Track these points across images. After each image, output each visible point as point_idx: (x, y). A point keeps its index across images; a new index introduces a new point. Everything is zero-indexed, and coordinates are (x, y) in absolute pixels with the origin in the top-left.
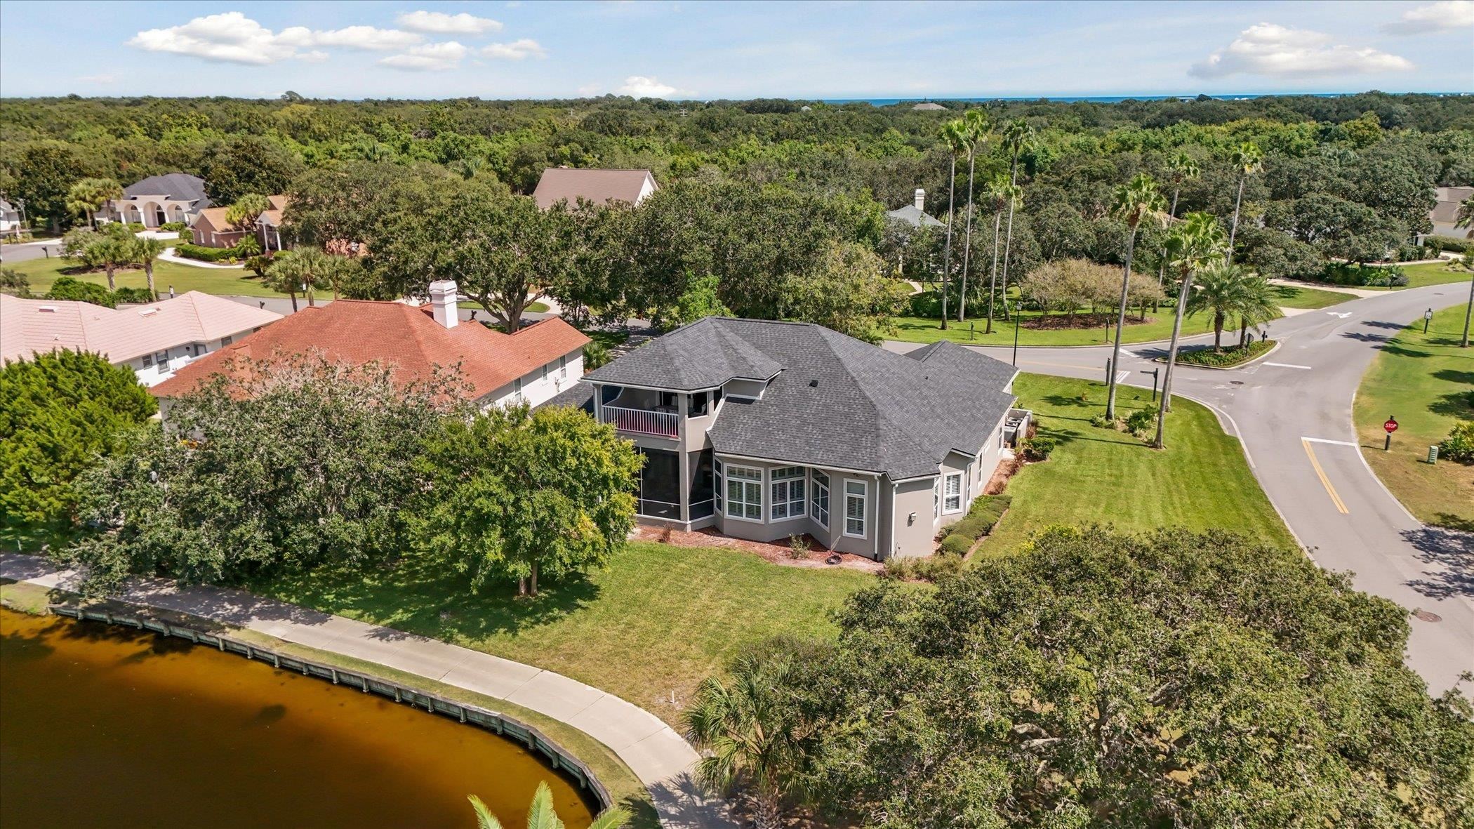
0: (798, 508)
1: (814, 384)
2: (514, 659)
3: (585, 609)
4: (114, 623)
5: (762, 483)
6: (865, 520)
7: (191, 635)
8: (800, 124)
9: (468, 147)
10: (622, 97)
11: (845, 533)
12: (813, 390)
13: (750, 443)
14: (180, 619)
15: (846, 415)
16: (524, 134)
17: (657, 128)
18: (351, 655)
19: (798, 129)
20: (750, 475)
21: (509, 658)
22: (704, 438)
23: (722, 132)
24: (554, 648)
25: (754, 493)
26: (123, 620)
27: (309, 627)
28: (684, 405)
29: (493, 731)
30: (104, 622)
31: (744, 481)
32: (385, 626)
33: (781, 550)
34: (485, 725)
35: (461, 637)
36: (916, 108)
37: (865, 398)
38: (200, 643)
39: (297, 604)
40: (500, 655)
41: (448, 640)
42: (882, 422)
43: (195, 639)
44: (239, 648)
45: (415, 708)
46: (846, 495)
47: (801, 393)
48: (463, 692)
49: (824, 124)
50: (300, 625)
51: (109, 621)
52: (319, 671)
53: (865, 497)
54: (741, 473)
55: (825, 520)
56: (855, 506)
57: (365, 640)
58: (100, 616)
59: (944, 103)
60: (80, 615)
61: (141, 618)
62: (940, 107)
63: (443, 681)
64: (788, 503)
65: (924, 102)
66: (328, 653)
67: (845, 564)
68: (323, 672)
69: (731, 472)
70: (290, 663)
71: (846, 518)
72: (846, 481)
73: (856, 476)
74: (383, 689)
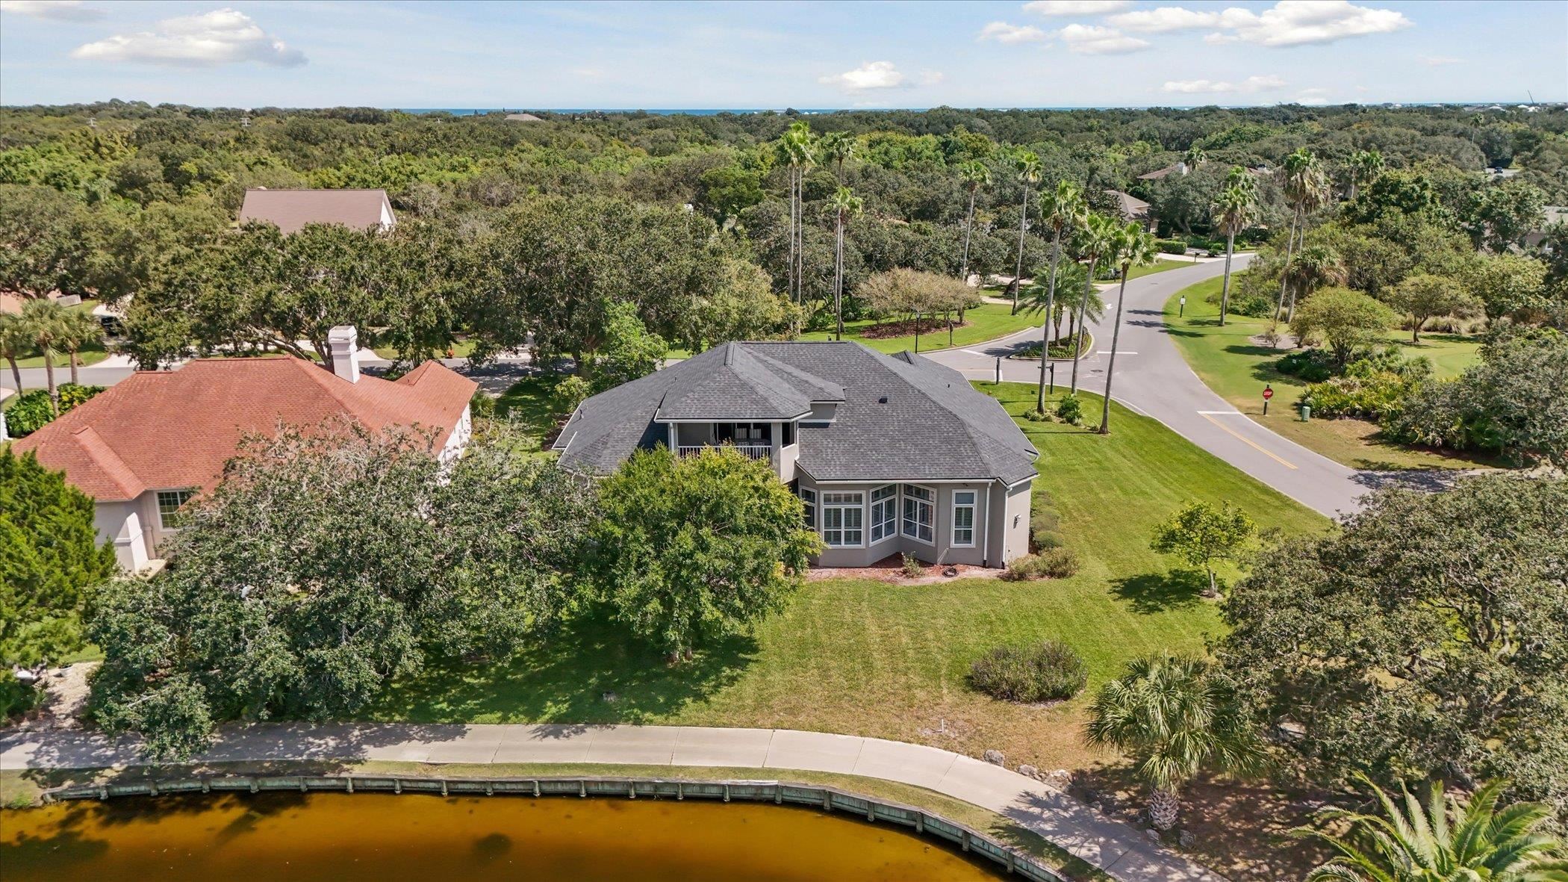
0: (890, 527)
1: (883, 401)
2: (731, 725)
3: (757, 661)
4: (161, 794)
5: (863, 506)
6: (973, 529)
7: (297, 783)
8: (417, 136)
9: (15, 165)
10: (133, 103)
11: (953, 544)
12: (885, 406)
13: (846, 466)
14: (263, 767)
15: (933, 428)
16: (53, 148)
17: (238, 140)
18: (535, 761)
19: (416, 142)
20: (848, 499)
21: (724, 725)
22: (793, 468)
23: (323, 145)
24: (762, 703)
25: (855, 517)
26: (174, 786)
27: (449, 742)
28: (777, 434)
29: (771, 802)
30: (148, 795)
31: (843, 507)
32: (547, 722)
33: (890, 573)
34: (757, 797)
35: (648, 715)
36: (511, 117)
37: (942, 409)
38: (312, 791)
39: (406, 722)
40: (713, 725)
41: (638, 722)
42: (970, 430)
43: (303, 788)
44: (375, 784)
45: (658, 799)
46: (954, 506)
47: (875, 411)
48: (711, 770)
49: (445, 136)
50: (434, 743)
51: (154, 792)
52: (508, 787)
53: (974, 506)
54: (838, 499)
55: (925, 533)
56: (964, 517)
57: (537, 742)
58: (135, 788)
59: (538, 114)
60: (104, 794)
61: (204, 777)
62: (536, 119)
63: (675, 763)
64: (843, 530)
65: (516, 113)
66: (509, 766)
67: (962, 575)
68: (514, 786)
69: (827, 500)
70: (460, 786)
71: (953, 529)
72: (954, 492)
73: (966, 485)
74: (607, 788)
